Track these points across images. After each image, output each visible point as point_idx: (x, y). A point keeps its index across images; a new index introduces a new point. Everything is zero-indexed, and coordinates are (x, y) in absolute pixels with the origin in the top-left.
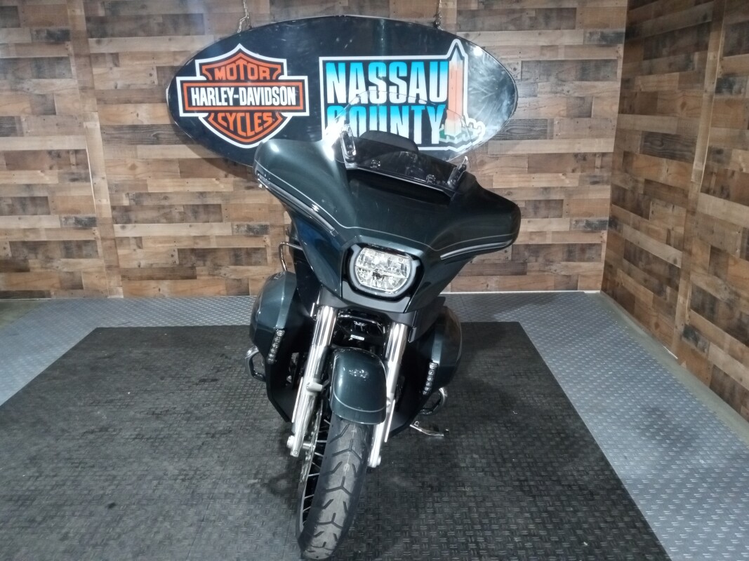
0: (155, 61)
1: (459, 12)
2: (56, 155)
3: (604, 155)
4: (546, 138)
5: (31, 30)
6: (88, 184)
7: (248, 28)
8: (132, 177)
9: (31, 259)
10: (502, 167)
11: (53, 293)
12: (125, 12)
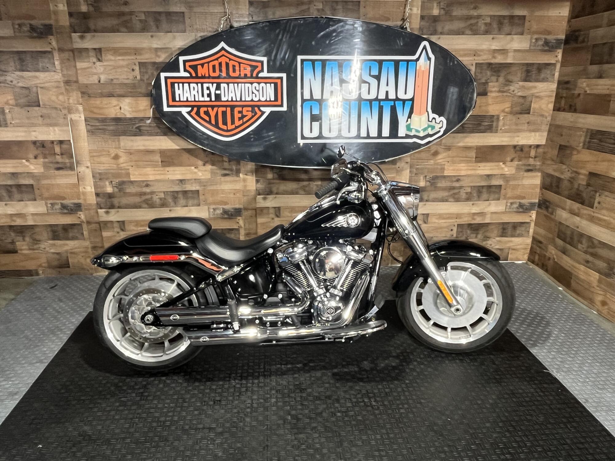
0: (138, 57)
1: (422, 18)
2: (41, 145)
3: (538, 146)
4: (491, 132)
5: (13, 24)
6: (73, 172)
7: (228, 26)
8: (115, 166)
9: (19, 241)
10: (453, 157)
11: (41, 272)
12: (108, 8)
